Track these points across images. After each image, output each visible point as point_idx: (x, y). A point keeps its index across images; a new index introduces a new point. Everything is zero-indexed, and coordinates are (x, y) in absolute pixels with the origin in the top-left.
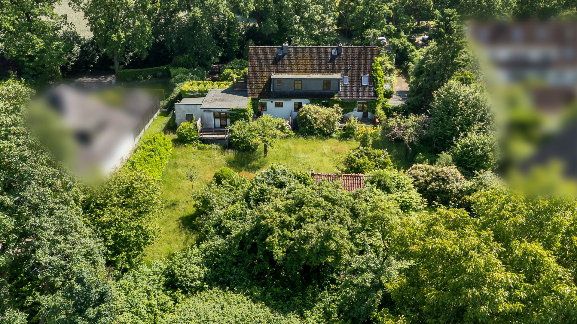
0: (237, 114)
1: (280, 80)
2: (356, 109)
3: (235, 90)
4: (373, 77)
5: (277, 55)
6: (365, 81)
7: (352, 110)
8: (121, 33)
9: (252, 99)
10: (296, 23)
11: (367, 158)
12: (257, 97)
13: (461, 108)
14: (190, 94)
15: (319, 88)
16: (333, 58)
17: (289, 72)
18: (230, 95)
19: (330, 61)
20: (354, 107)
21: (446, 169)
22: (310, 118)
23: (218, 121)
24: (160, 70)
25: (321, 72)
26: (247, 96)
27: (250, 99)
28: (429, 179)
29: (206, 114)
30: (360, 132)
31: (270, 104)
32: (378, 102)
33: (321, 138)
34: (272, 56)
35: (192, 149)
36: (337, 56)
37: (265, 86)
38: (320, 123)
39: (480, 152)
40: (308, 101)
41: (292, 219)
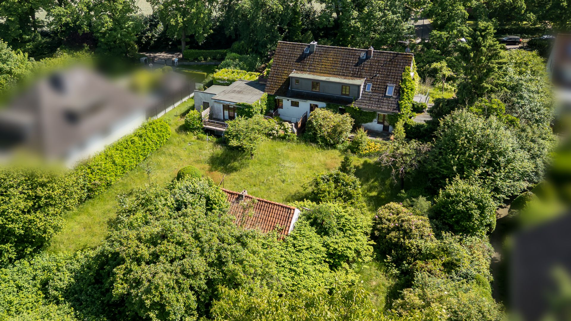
0: (243, 109)
1: (298, 80)
2: (375, 120)
3: (260, 83)
4: (401, 87)
5: (303, 53)
6: (390, 91)
7: (371, 121)
9: (268, 95)
10: (354, 19)
11: (333, 185)
12: (273, 93)
13: (462, 144)
14: (221, 82)
15: (336, 93)
16: (361, 61)
17: (312, 71)
18: (251, 87)
19: (357, 65)
20: (374, 117)
21: (414, 219)
22: (315, 124)
23: (226, 113)
25: (344, 75)
26: (264, 91)
27: (266, 94)
28: (392, 225)
29: (216, 105)
30: (367, 147)
31: (286, 103)
32: (400, 116)
33: (321, 147)
34: (298, 53)
35: (192, 137)
36: (365, 60)
37: (284, 83)
38: (325, 131)
39: (460, 207)
40: (324, 104)
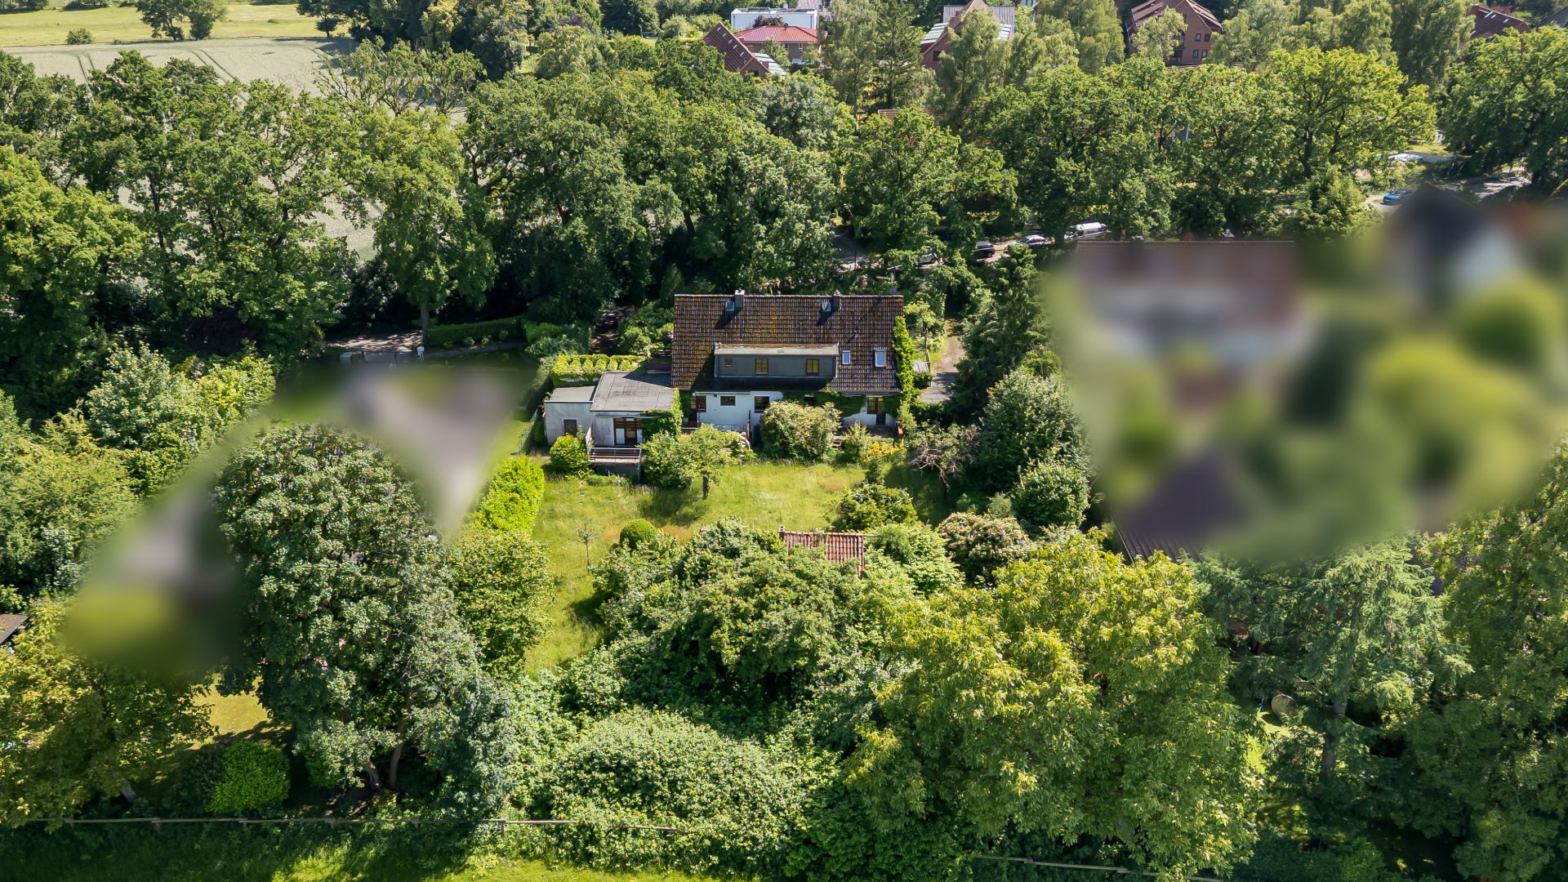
0: (656, 421)
1: (729, 359)
2: (864, 408)
3: (650, 372)
4: (895, 352)
5: (724, 311)
6: (881, 361)
7: (858, 411)
8: (440, 267)
9: (682, 392)
10: (761, 239)
11: (874, 503)
12: (689, 388)
13: (1030, 417)
14: (569, 380)
15: (797, 373)
16: (824, 317)
17: (748, 342)
18: (641, 383)
19: (819, 323)
20: (862, 404)
21: (1000, 523)
22: (782, 427)
23: (621, 432)
24: (505, 327)
25: (802, 342)
26: (670, 386)
27: (676, 391)
28: (972, 538)
29: (600, 422)
30: (870, 452)
31: (713, 400)
32: (903, 396)
33: (801, 463)
34: (716, 313)
35: (577, 483)
36: (830, 314)
37: (704, 368)
38: (801, 437)
39: (1055, 496)
40: (779, 394)
41: (748, 605)
